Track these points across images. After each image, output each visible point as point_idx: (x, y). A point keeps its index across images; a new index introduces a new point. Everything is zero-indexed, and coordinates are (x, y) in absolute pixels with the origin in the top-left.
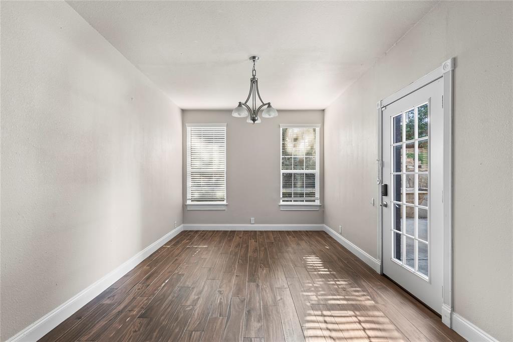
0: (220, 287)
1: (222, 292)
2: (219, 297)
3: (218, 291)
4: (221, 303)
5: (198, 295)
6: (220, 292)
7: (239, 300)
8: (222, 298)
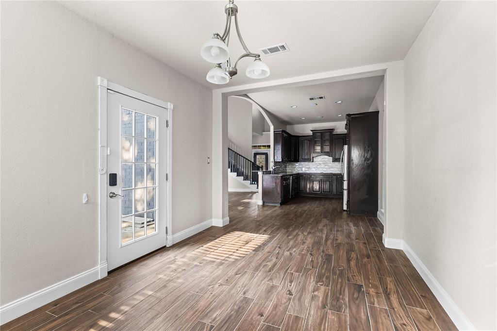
0: (290, 299)
1: (288, 292)
2: (292, 288)
3: (292, 295)
4: (291, 282)
5: (315, 296)
6: (291, 294)
7: (274, 281)
8: (289, 286)
